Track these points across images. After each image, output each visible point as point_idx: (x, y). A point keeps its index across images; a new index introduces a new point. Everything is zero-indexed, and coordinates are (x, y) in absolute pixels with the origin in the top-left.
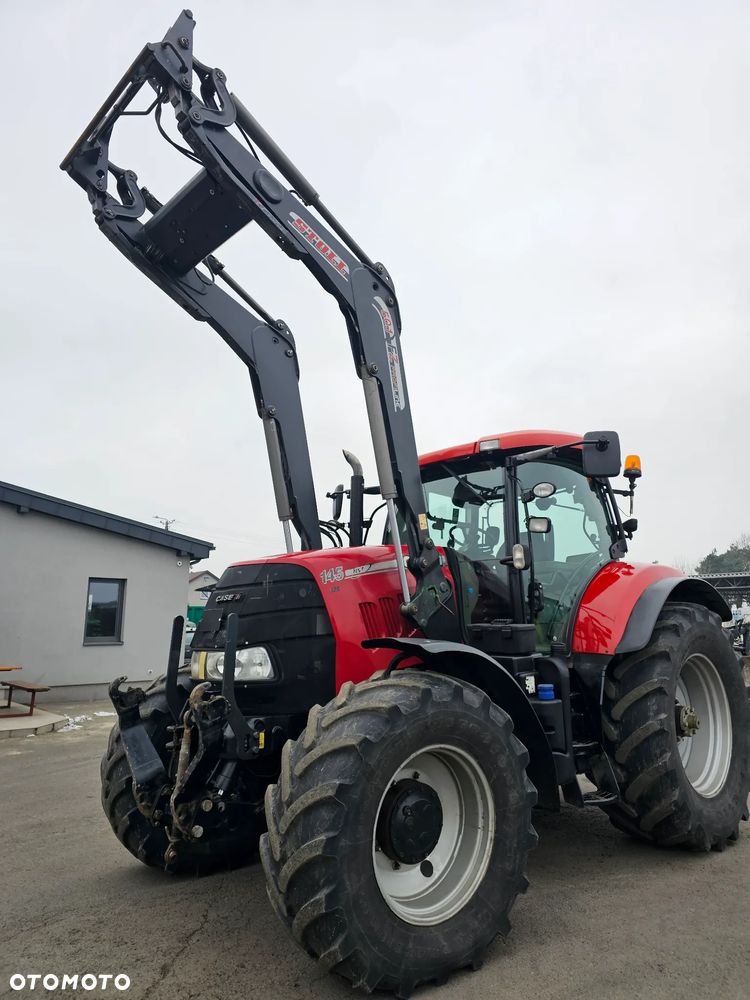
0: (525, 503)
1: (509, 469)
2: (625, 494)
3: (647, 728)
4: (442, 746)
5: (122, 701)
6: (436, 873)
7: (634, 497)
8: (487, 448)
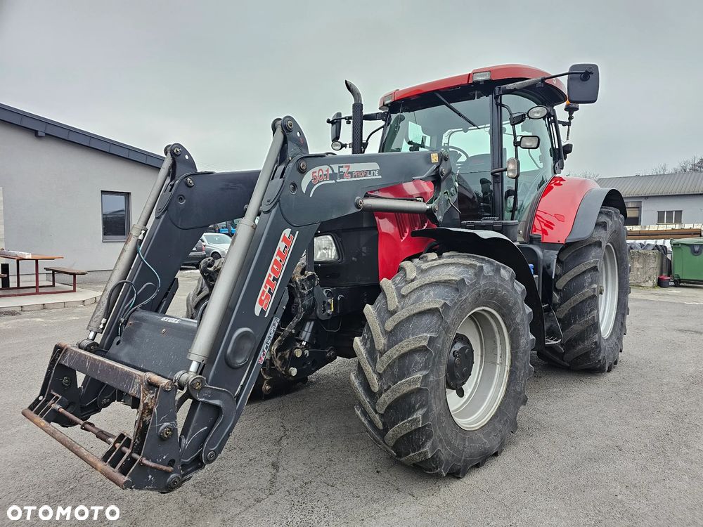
0: (513, 125)
1: (496, 98)
2: (564, 124)
3: (584, 294)
4: (484, 308)
5: (211, 277)
6: (466, 395)
7: (571, 127)
8: (479, 79)
